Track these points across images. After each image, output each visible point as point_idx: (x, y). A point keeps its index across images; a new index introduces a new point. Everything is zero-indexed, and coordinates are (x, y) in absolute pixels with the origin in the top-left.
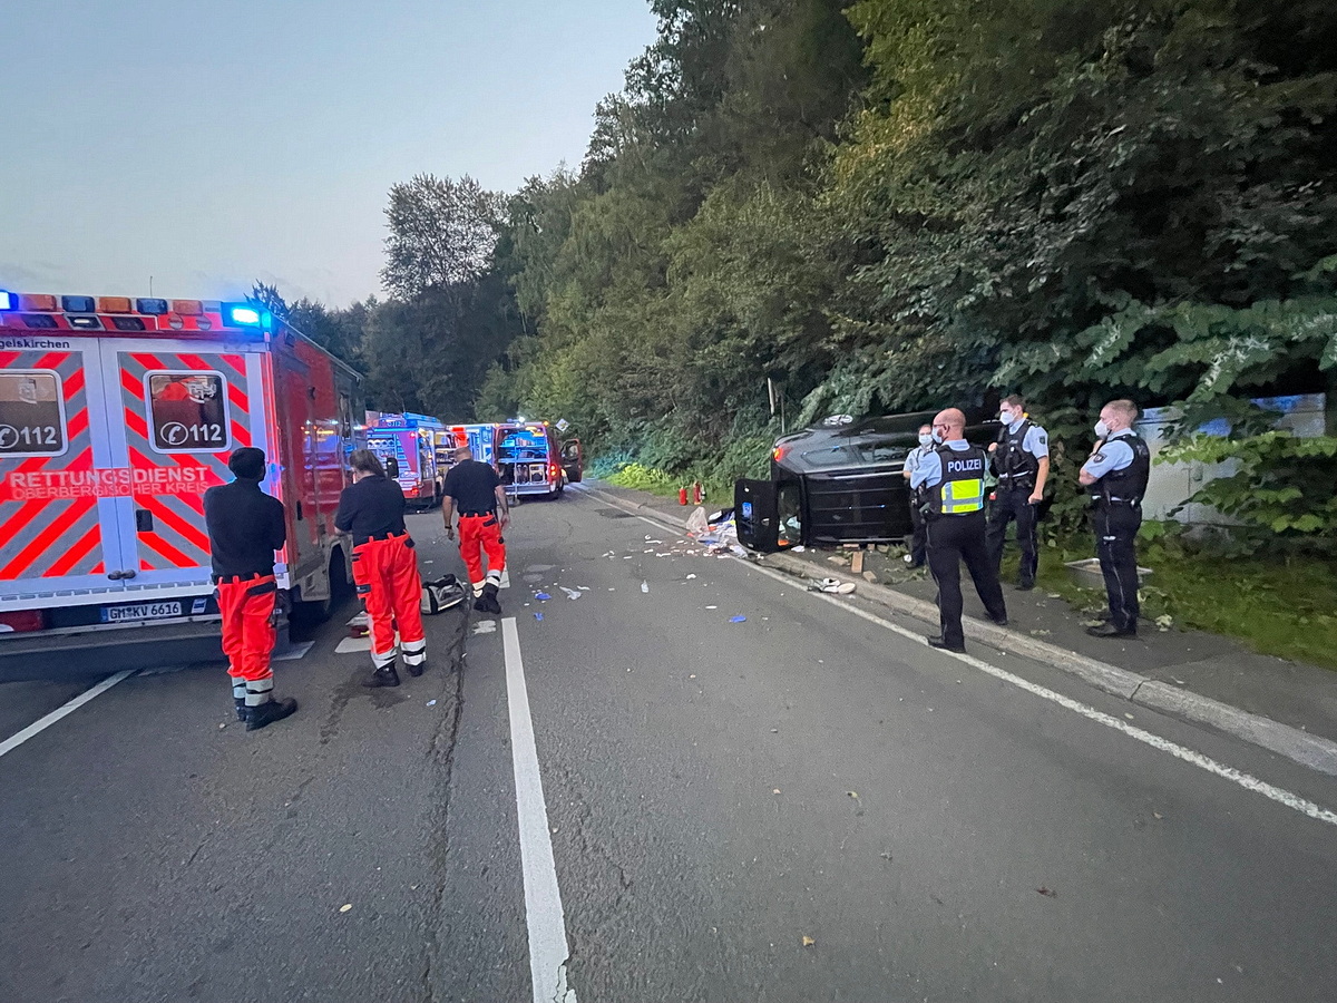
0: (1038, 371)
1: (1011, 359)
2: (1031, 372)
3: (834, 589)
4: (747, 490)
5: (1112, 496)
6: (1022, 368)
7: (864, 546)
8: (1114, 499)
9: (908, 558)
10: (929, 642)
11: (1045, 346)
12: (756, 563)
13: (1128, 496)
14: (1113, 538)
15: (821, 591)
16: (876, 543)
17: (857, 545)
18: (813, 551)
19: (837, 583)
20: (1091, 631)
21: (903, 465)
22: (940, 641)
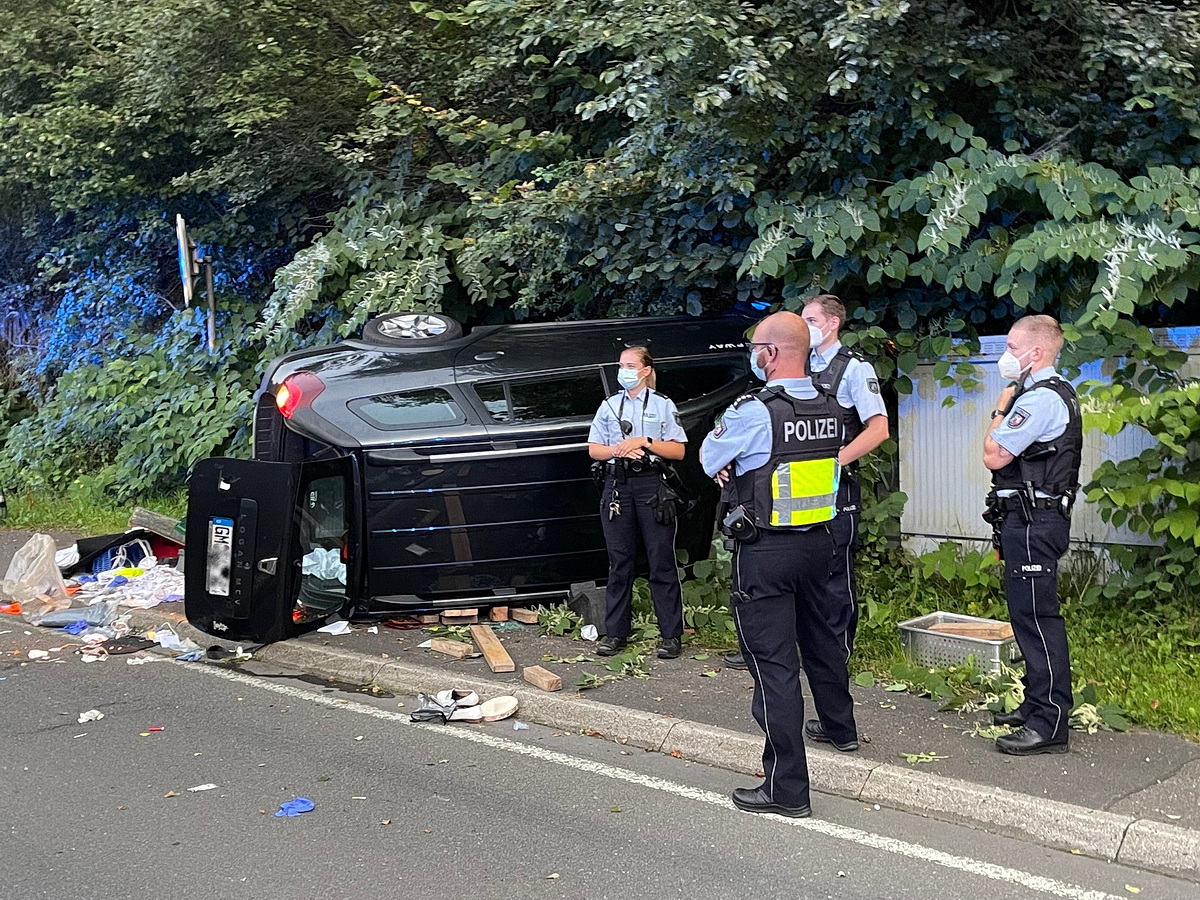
0: (827, 251)
1: (777, 224)
2: (816, 253)
3: (472, 714)
4: (225, 486)
5: (1036, 489)
6: (799, 243)
7: (485, 613)
8: (1039, 495)
9: (590, 632)
10: (736, 800)
11: (831, 206)
12: (234, 666)
13: (1057, 491)
14: (1038, 568)
15: (446, 721)
16: (511, 604)
17: (475, 612)
18: (375, 630)
19: (472, 698)
20: (1001, 748)
21: (587, 430)
22: (761, 798)
